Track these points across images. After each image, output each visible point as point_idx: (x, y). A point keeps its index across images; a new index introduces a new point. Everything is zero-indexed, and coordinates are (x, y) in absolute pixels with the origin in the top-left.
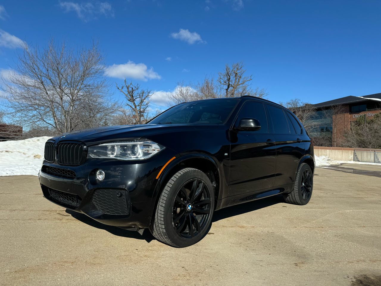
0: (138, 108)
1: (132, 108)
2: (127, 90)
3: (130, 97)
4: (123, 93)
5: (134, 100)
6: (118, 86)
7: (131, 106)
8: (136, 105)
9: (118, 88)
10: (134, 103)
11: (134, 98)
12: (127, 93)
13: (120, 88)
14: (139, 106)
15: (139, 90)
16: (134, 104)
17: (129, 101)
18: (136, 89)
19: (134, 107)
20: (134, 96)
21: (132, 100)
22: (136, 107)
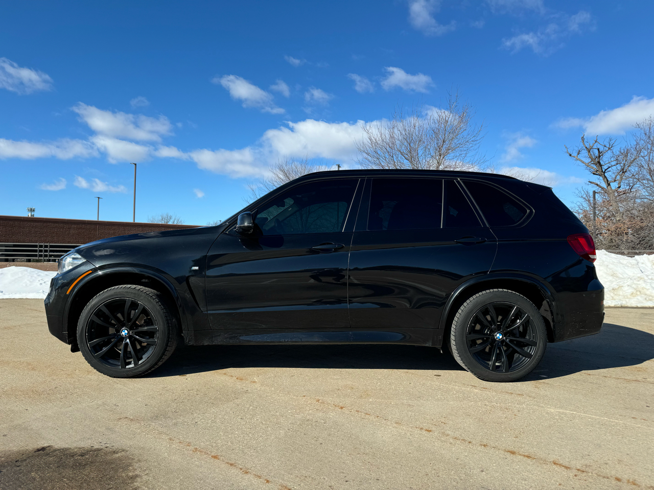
0: (614, 186)
1: (600, 187)
2: (587, 154)
3: (595, 167)
4: (581, 161)
5: (604, 173)
6: (569, 151)
7: (597, 185)
8: (609, 180)
9: (570, 155)
10: (605, 177)
11: (605, 167)
12: (588, 160)
13: (575, 154)
14: (615, 181)
15: (614, 151)
16: (604, 179)
17: (594, 174)
18: (607, 149)
19: (604, 185)
20: (602, 163)
21: (601, 172)
22: (609, 185)
